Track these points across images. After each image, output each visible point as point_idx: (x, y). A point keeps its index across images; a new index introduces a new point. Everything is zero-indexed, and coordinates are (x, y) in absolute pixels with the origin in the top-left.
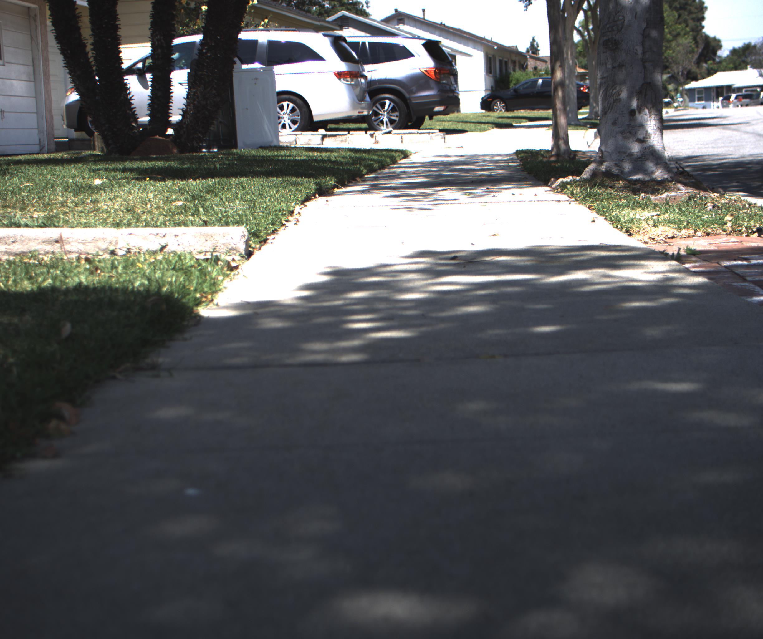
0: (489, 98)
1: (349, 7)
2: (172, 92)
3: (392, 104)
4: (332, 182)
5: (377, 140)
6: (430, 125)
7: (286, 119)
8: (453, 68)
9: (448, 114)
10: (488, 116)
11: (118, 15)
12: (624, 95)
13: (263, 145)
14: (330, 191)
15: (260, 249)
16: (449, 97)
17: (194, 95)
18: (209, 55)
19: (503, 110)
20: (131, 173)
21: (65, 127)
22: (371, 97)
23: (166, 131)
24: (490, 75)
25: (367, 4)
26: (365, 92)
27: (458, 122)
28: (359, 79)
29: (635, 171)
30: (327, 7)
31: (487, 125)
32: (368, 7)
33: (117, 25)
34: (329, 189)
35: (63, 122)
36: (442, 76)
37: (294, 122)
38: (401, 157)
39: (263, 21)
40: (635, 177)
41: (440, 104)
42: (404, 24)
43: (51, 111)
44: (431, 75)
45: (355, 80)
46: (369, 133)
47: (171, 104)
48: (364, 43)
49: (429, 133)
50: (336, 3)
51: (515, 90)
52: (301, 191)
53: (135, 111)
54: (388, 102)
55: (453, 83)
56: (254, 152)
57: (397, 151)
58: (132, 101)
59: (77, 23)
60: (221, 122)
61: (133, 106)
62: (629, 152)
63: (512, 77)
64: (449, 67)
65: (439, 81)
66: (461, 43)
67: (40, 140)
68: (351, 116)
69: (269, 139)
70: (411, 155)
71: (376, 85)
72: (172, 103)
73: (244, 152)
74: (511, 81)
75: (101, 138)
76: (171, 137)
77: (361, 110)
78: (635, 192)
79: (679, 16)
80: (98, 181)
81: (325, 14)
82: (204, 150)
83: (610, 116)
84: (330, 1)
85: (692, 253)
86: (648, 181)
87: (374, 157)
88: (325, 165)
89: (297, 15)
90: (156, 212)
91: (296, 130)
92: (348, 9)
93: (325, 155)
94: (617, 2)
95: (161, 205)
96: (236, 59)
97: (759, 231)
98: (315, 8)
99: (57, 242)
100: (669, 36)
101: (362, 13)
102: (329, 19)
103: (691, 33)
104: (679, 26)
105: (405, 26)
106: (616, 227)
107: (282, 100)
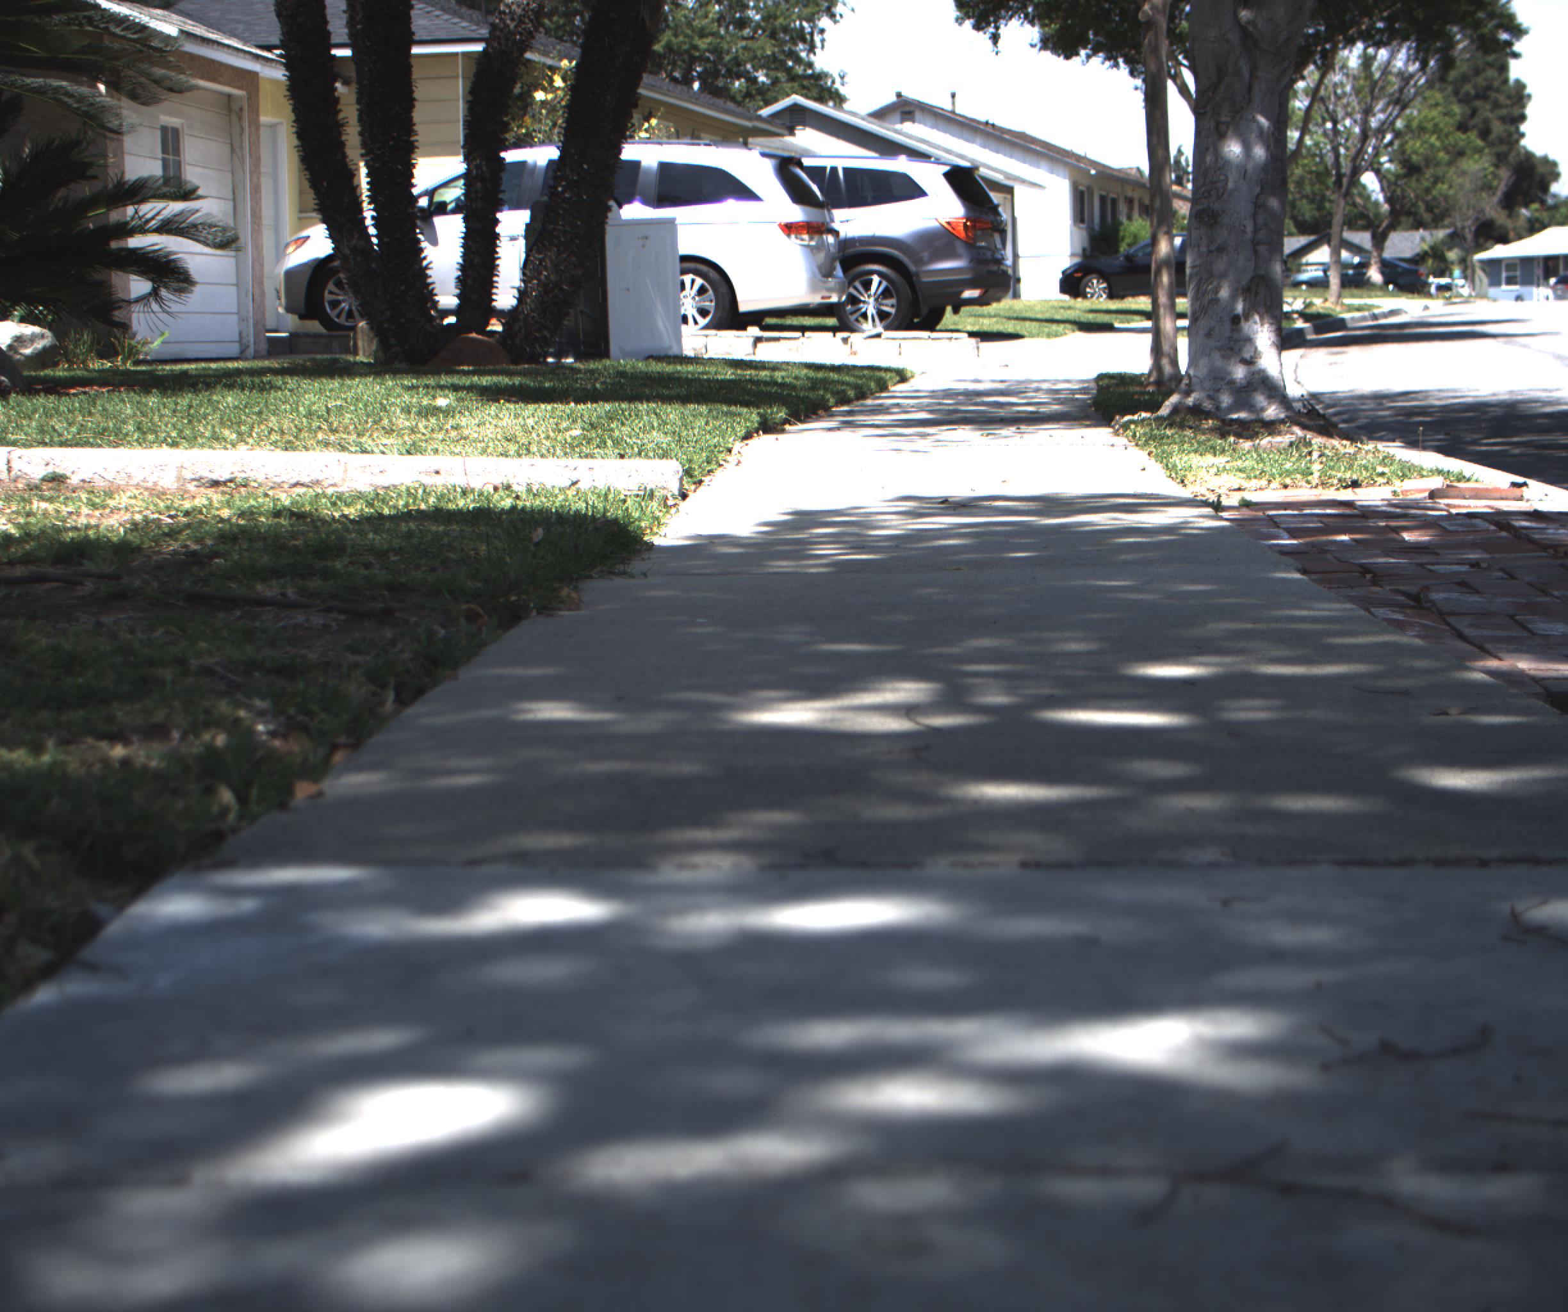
0: (1076, 271)
1: (805, 83)
2: (499, 258)
3: (884, 284)
4: (782, 415)
5: (854, 349)
6: (955, 324)
7: (689, 307)
8: (998, 218)
9: (988, 304)
10: (1070, 308)
11: (415, 124)
12: (1224, 293)
13: (654, 354)
14: (779, 427)
15: (695, 491)
16: (991, 273)
17: (540, 264)
18: (567, 195)
19: (1104, 296)
20: (468, 393)
21: (281, 310)
22: (845, 270)
23: (487, 324)
24: (1082, 226)
25: (842, 78)
26: (833, 260)
27: (1009, 318)
28: (824, 237)
29: (1237, 406)
30: (763, 83)
31: (1062, 326)
32: (843, 84)
33: (413, 142)
34: (777, 424)
35: (278, 302)
36: (979, 233)
37: (703, 312)
38: (895, 381)
39: (648, 122)
40: (1235, 416)
41: (972, 285)
42: (914, 121)
43: (261, 283)
44: (958, 232)
45: (816, 237)
46: (840, 335)
47: (495, 279)
48: (834, 170)
49: (950, 339)
50: (779, 75)
51: (1129, 258)
52: (739, 423)
53: (433, 289)
54: (876, 279)
55: (999, 246)
56: (641, 365)
57: (887, 370)
58: (429, 272)
59: (340, 135)
60: (582, 312)
61: (429, 280)
62: (1229, 378)
63: (1125, 230)
64: (991, 217)
65: (971, 241)
66: (1024, 162)
67: (240, 333)
68: (807, 305)
69: (665, 343)
70: (912, 377)
71: (855, 246)
72: (498, 276)
73: (625, 366)
74: (1123, 239)
75: (371, 335)
76: (497, 336)
77: (826, 294)
78: (1223, 435)
79: (1474, 112)
80: (442, 402)
81: (759, 98)
82: (550, 360)
83: (1203, 323)
84: (768, 69)
85: (1246, 504)
86: (1251, 421)
87: (847, 379)
88: (769, 389)
89: (709, 108)
90: (548, 443)
91: (706, 327)
92: (804, 87)
93: (764, 374)
94: (1217, 154)
95: (552, 434)
96: (612, 203)
97: (1355, 484)
98: (737, 84)
99: (437, 472)
100: (1442, 155)
101: (831, 98)
102: (765, 112)
103: (1487, 151)
104: (1460, 135)
105: (916, 125)
106: (1170, 476)
107: (684, 272)
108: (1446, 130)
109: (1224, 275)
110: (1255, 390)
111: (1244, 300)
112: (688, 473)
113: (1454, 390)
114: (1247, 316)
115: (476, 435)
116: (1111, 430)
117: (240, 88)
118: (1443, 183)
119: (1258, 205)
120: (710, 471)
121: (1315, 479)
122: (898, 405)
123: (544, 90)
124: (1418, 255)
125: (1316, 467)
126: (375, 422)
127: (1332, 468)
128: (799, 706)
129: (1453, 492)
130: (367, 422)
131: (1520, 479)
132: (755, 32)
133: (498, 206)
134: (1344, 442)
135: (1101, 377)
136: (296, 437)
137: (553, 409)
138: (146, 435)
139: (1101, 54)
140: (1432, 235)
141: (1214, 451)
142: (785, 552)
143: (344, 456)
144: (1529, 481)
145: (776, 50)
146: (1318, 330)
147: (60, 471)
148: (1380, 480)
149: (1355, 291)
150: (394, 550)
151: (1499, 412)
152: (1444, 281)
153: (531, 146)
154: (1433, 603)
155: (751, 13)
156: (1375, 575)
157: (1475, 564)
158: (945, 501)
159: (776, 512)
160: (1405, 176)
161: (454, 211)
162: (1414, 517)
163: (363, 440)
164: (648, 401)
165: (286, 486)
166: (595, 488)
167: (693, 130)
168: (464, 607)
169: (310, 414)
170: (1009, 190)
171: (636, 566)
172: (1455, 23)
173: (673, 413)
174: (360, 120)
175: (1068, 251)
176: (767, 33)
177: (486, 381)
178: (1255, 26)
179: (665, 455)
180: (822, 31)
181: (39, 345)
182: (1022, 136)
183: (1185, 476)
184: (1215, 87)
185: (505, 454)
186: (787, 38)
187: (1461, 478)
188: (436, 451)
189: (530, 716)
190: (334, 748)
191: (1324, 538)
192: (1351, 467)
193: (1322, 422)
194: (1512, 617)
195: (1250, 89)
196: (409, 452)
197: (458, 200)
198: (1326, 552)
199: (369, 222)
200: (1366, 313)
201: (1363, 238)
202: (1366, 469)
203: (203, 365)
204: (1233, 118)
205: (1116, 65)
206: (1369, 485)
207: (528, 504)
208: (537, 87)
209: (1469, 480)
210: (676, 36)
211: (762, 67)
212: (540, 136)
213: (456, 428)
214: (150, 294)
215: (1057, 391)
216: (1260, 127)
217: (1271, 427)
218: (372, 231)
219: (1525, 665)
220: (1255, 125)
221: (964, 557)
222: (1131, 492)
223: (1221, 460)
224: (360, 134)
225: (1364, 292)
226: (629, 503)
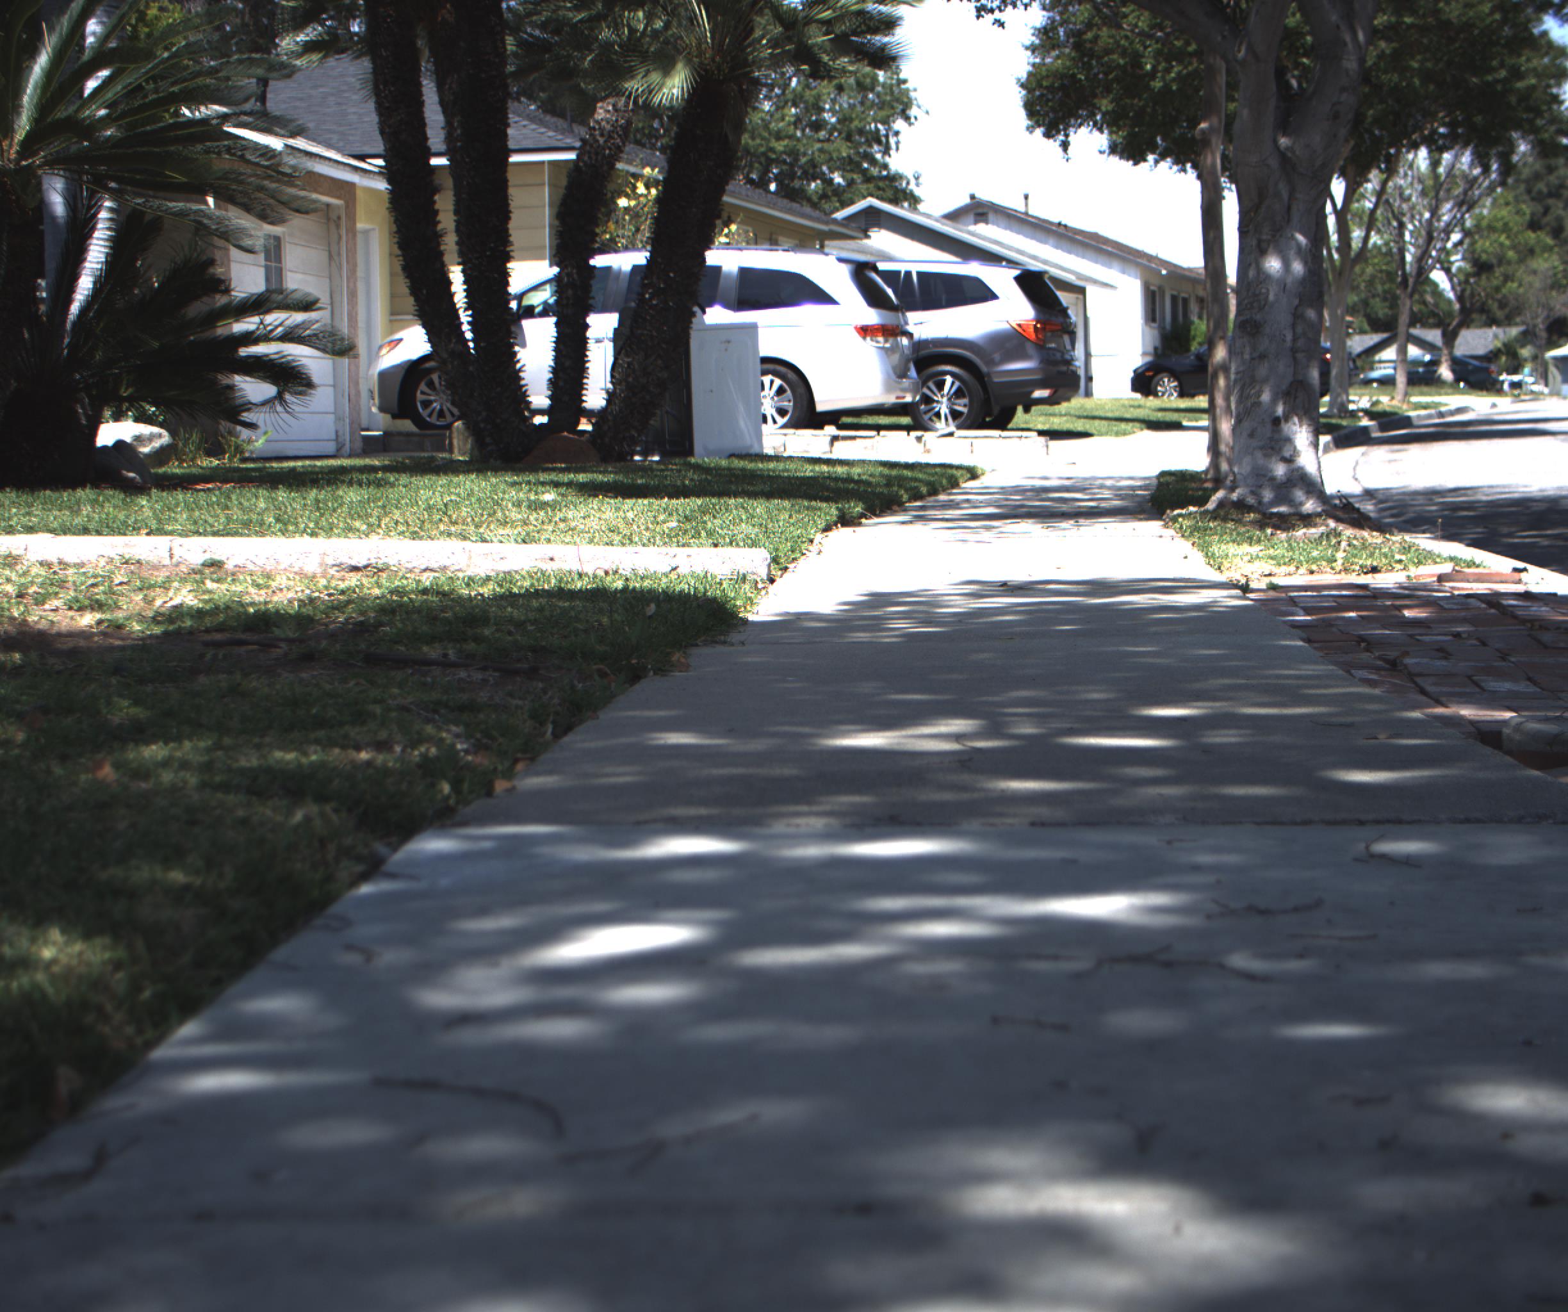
0: (1148, 370)
1: (881, 184)
3: (957, 384)
4: (859, 509)
5: (928, 447)
6: (1026, 423)
7: (768, 407)
8: (1068, 320)
9: (1058, 403)
10: (1138, 406)
13: (737, 452)
14: (856, 521)
15: (781, 576)
16: (1060, 373)
17: (628, 366)
18: (654, 302)
19: (1175, 394)
20: (568, 488)
21: (374, 410)
22: (919, 371)
23: (578, 423)
24: (1153, 325)
25: (917, 178)
26: (908, 361)
27: (1079, 417)
28: (899, 339)
29: (1277, 501)
30: (839, 184)
31: (1131, 424)
32: (918, 185)
34: (855, 518)
35: (372, 402)
36: (1049, 334)
37: (782, 412)
38: (966, 478)
39: (728, 227)
40: (1275, 510)
41: (1042, 385)
42: (987, 223)
43: (357, 383)
44: (1029, 334)
45: (891, 340)
46: (914, 434)
47: (585, 381)
48: (908, 274)
49: (1020, 437)
50: (855, 176)
51: (1200, 357)
52: (819, 517)
54: (949, 380)
55: (1069, 347)
56: (724, 463)
57: (959, 467)
58: (522, 374)
59: (439, 244)
60: (667, 412)
61: (523, 382)
62: (1270, 475)
63: (1196, 329)
64: (1061, 319)
65: (1041, 343)
66: (1096, 262)
67: (337, 432)
68: (883, 405)
69: (746, 442)
70: (983, 474)
71: (928, 348)
73: (708, 463)
74: (1194, 338)
75: (466, 434)
76: (587, 435)
77: (901, 394)
78: (1262, 526)
79: (1547, 210)
80: (549, 496)
81: (835, 199)
82: (637, 458)
83: (1247, 425)
84: (844, 170)
85: (1273, 587)
86: (1290, 515)
87: (920, 476)
88: (846, 485)
89: (786, 212)
90: (647, 534)
91: (784, 426)
92: (879, 189)
93: (840, 470)
94: (1260, 270)
95: (651, 526)
96: (696, 309)
97: (1374, 570)
98: (813, 185)
99: (552, 559)
100: (1511, 254)
101: (906, 199)
102: (839, 215)
103: (1556, 249)
104: (1531, 235)
105: (990, 226)
106: (1209, 564)
107: (764, 373)
108: (1515, 229)
109: (1265, 381)
110: (1295, 486)
111: (1284, 403)
112: (775, 560)
113: (1504, 486)
114: (1287, 418)
115: (582, 527)
116: (1162, 523)
117: (338, 197)
118: (1513, 281)
119: (1297, 316)
120: (794, 559)
121: (1338, 565)
122: (968, 501)
123: (627, 196)
124: (1491, 352)
125: (1340, 555)
126: (490, 515)
127: (1355, 556)
128: (872, 735)
129: (1460, 576)
130: (482, 515)
131: (1520, 565)
132: (831, 134)
133: (588, 309)
134: (1375, 533)
135: (1163, 474)
136: (420, 528)
137: (650, 504)
138: (286, 525)
139: (1169, 160)
140: (1505, 332)
141: (1250, 541)
142: (862, 626)
143: (467, 544)
144: (1528, 566)
145: (852, 151)
146: (1383, 428)
147: (217, 557)
148: (1398, 566)
149: (1425, 389)
150: (530, 621)
151: (1543, 506)
152: (1516, 378)
153: (616, 251)
154: (1406, 666)
155: (826, 115)
156: (1369, 644)
157: (1457, 635)
158: (1004, 584)
159: (854, 594)
160: (1477, 274)
161: (545, 313)
162: (1418, 597)
163: (482, 530)
164: (735, 497)
165: (417, 571)
166: (694, 572)
167: (771, 234)
168: (595, 667)
169: (429, 508)
170: (1082, 291)
171: (735, 637)
172: (1516, 130)
173: (759, 507)
174: (458, 230)
175: (1140, 351)
176: (843, 135)
177: (582, 478)
178: (1294, 152)
179: (754, 544)
180: (897, 133)
181: (157, 444)
182: (1095, 236)
183: (1221, 563)
184: (1257, 207)
185: (610, 543)
186: (863, 140)
187: (1471, 564)
188: (549, 541)
189: (662, 742)
190: (516, 761)
191: (1334, 615)
192: (1372, 555)
193: (1356, 516)
194: (1469, 677)
195: (1289, 208)
196: (524, 542)
197: (545, 303)
198: (1331, 625)
199: (465, 327)
200: (1432, 411)
201: (1434, 336)
202: (1386, 556)
203: (307, 463)
204: (1274, 236)
205: (1184, 170)
206: (1387, 571)
207: (638, 585)
208: (622, 193)
209: (1478, 566)
210: (753, 138)
211: (838, 169)
212: (624, 241)
213: (564, 520)
214: (275, 398)
215: (1120, 488)
216: (1299, 245)
217: (1307, 520)
218: (469, 335)
219: (1467, 712)
220: (1293, 243)
221: (1018, 629)
222: (1171, 576)
223: (1255, 549)
224: (457, 243)
225: (1433, 389)
226: (725, 585)
